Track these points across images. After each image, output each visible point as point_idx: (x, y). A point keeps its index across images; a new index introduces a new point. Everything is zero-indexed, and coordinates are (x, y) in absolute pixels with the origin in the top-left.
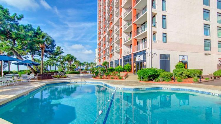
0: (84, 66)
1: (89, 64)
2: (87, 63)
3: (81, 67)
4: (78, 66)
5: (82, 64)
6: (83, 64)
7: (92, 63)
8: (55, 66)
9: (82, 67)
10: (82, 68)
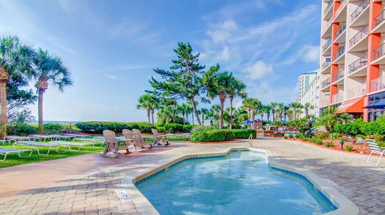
0: (271, 114)
1: (286, 108)
2: (281, 105)
3: (262, 116)
4: (254, 114)
5: (265, 107)
6: (269, 108)
7: (294, 105)
8: (202, 115)
9: (265, 115)
10: (265, 119)
